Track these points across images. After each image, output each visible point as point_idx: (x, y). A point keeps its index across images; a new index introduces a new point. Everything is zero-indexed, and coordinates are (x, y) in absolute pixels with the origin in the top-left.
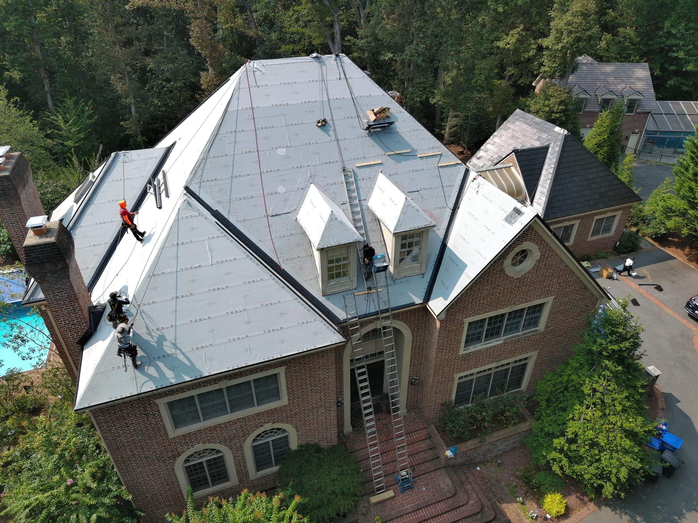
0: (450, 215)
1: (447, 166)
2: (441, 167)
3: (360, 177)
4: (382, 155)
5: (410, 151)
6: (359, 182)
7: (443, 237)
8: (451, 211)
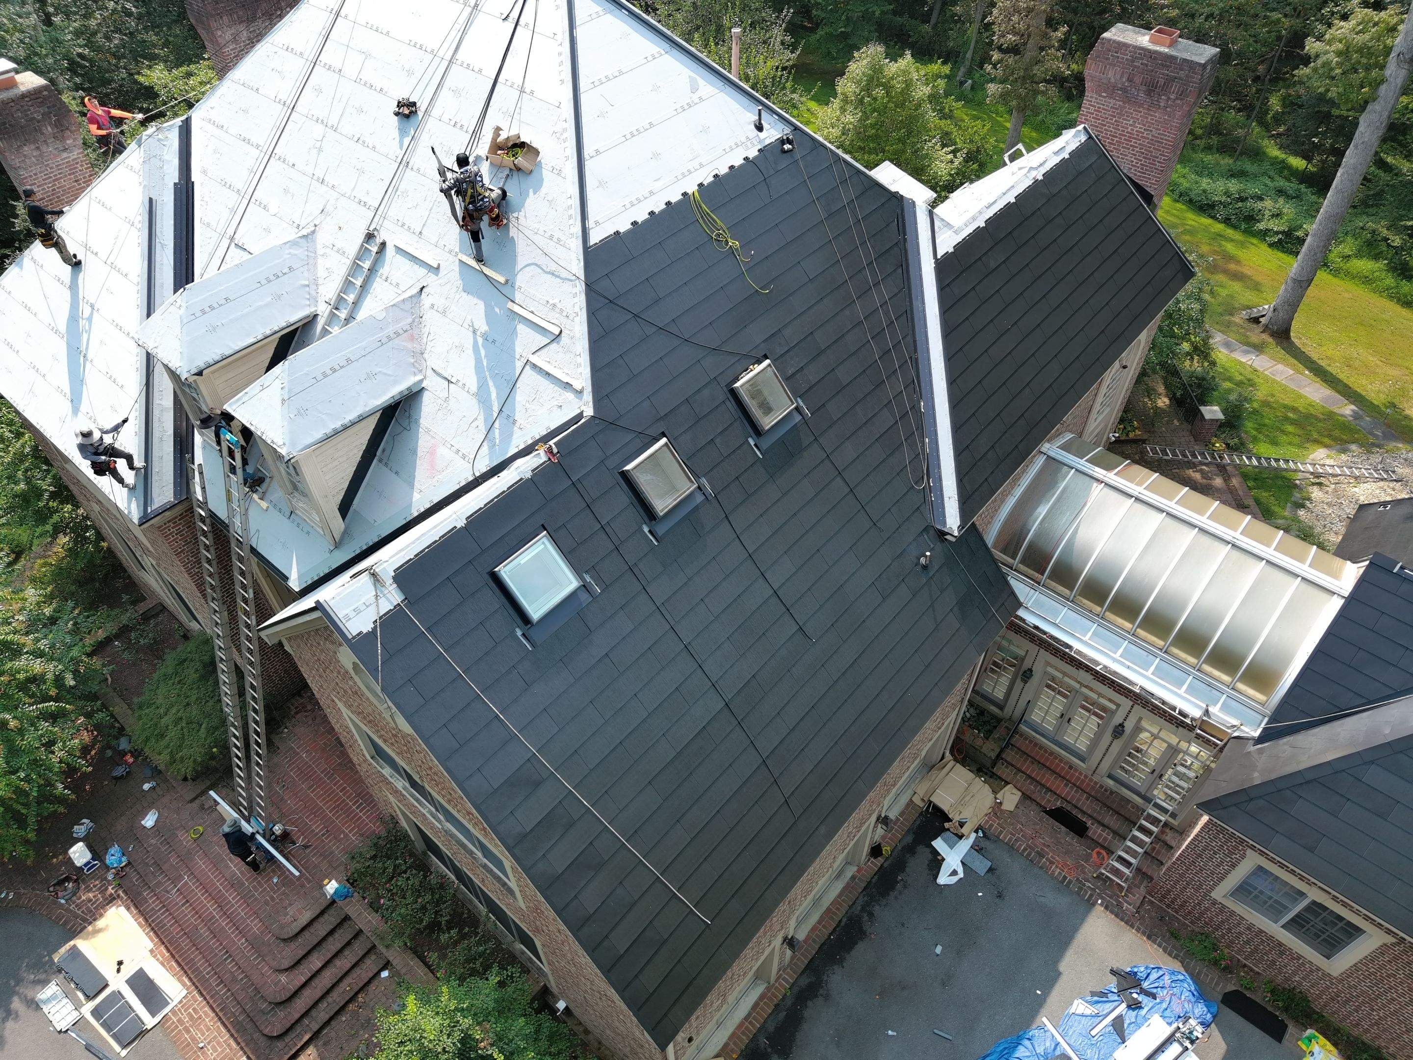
0: (463, 483)
1: (548, 374)
2: (535, 366)
3: (384, 270)
4: (450, 252)
5: (502, 279)
6: (378, 279)
7: (416, 514)
8: (471, 478)
